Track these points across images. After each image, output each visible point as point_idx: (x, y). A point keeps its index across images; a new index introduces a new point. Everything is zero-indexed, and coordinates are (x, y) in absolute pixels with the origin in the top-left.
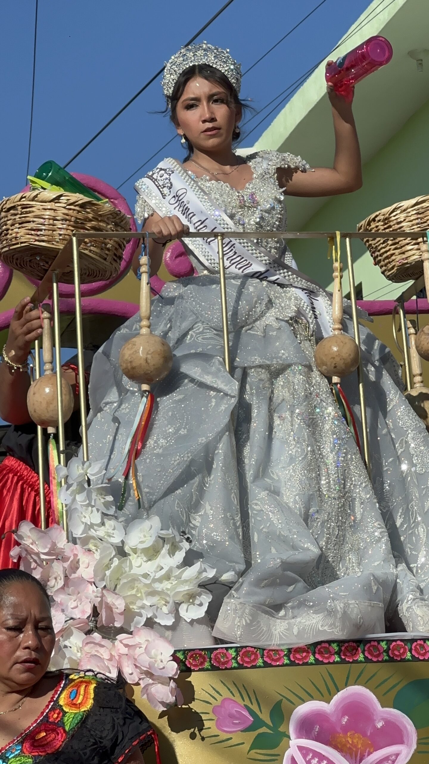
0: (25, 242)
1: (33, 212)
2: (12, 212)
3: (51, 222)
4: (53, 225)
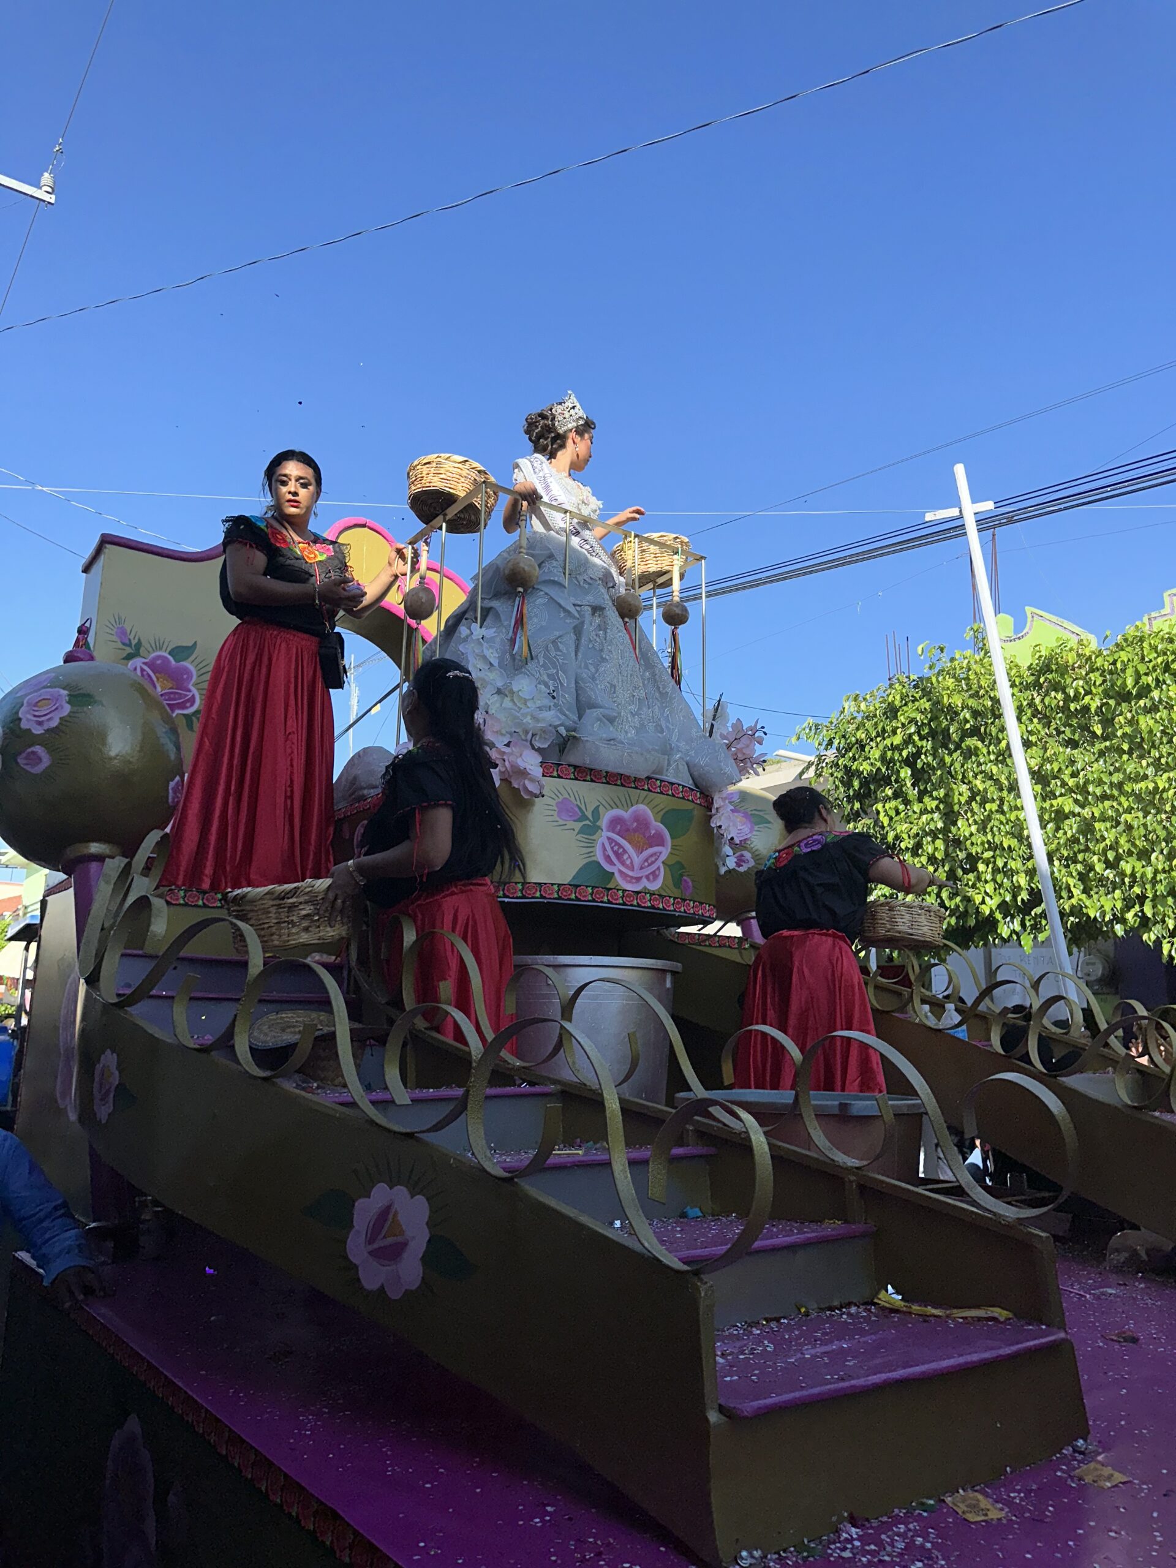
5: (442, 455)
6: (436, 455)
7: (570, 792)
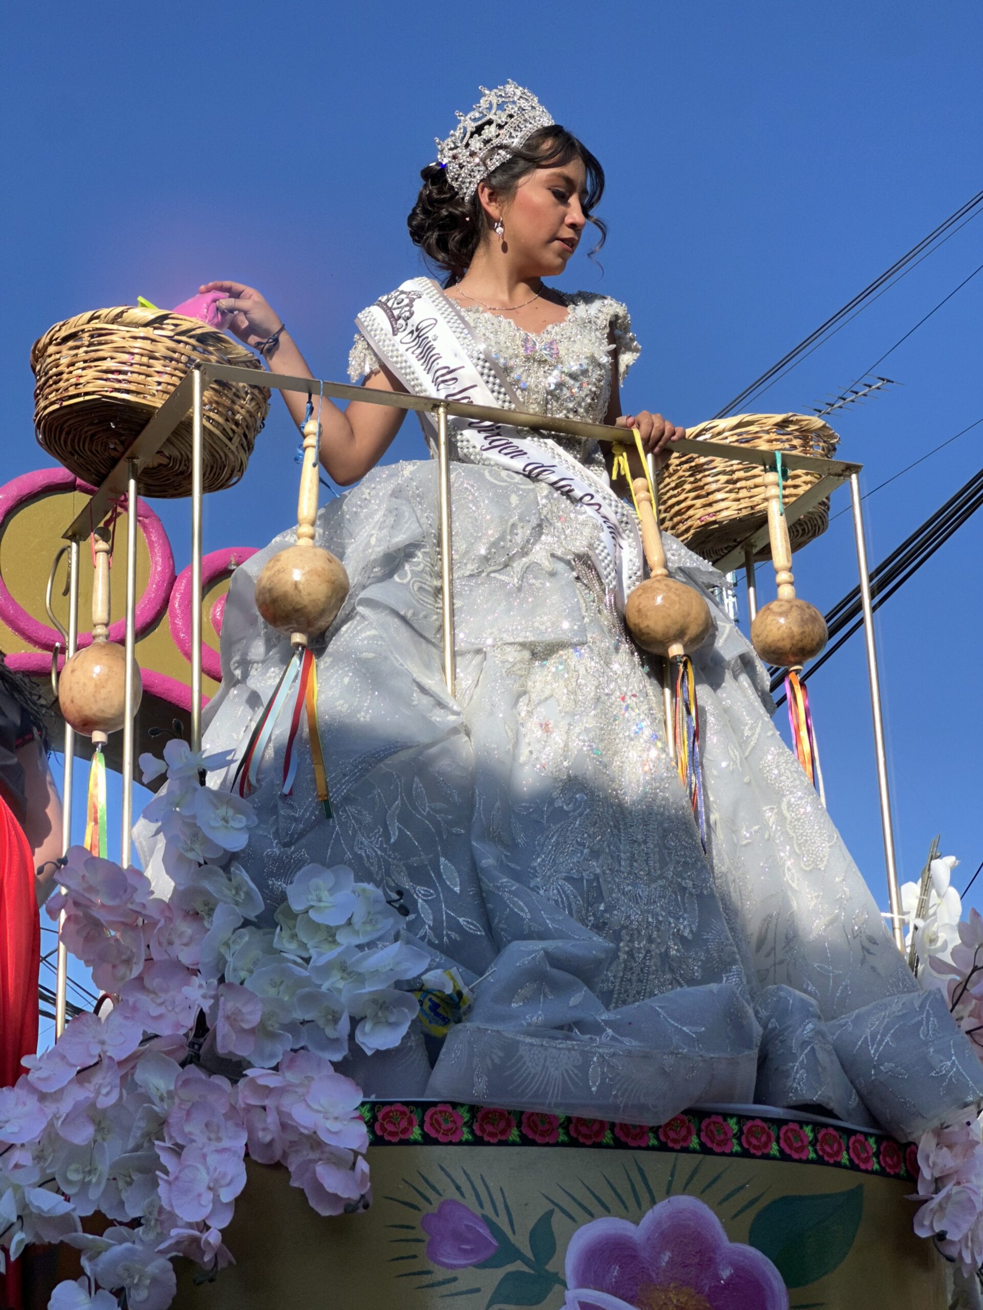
0: (93, 393)
1: (112, 342)
2: (71, 343)
3: (145, 360)
4: (149, 366)
5: (104, 312)
6: (88, 315)
7: (461, 1180)
